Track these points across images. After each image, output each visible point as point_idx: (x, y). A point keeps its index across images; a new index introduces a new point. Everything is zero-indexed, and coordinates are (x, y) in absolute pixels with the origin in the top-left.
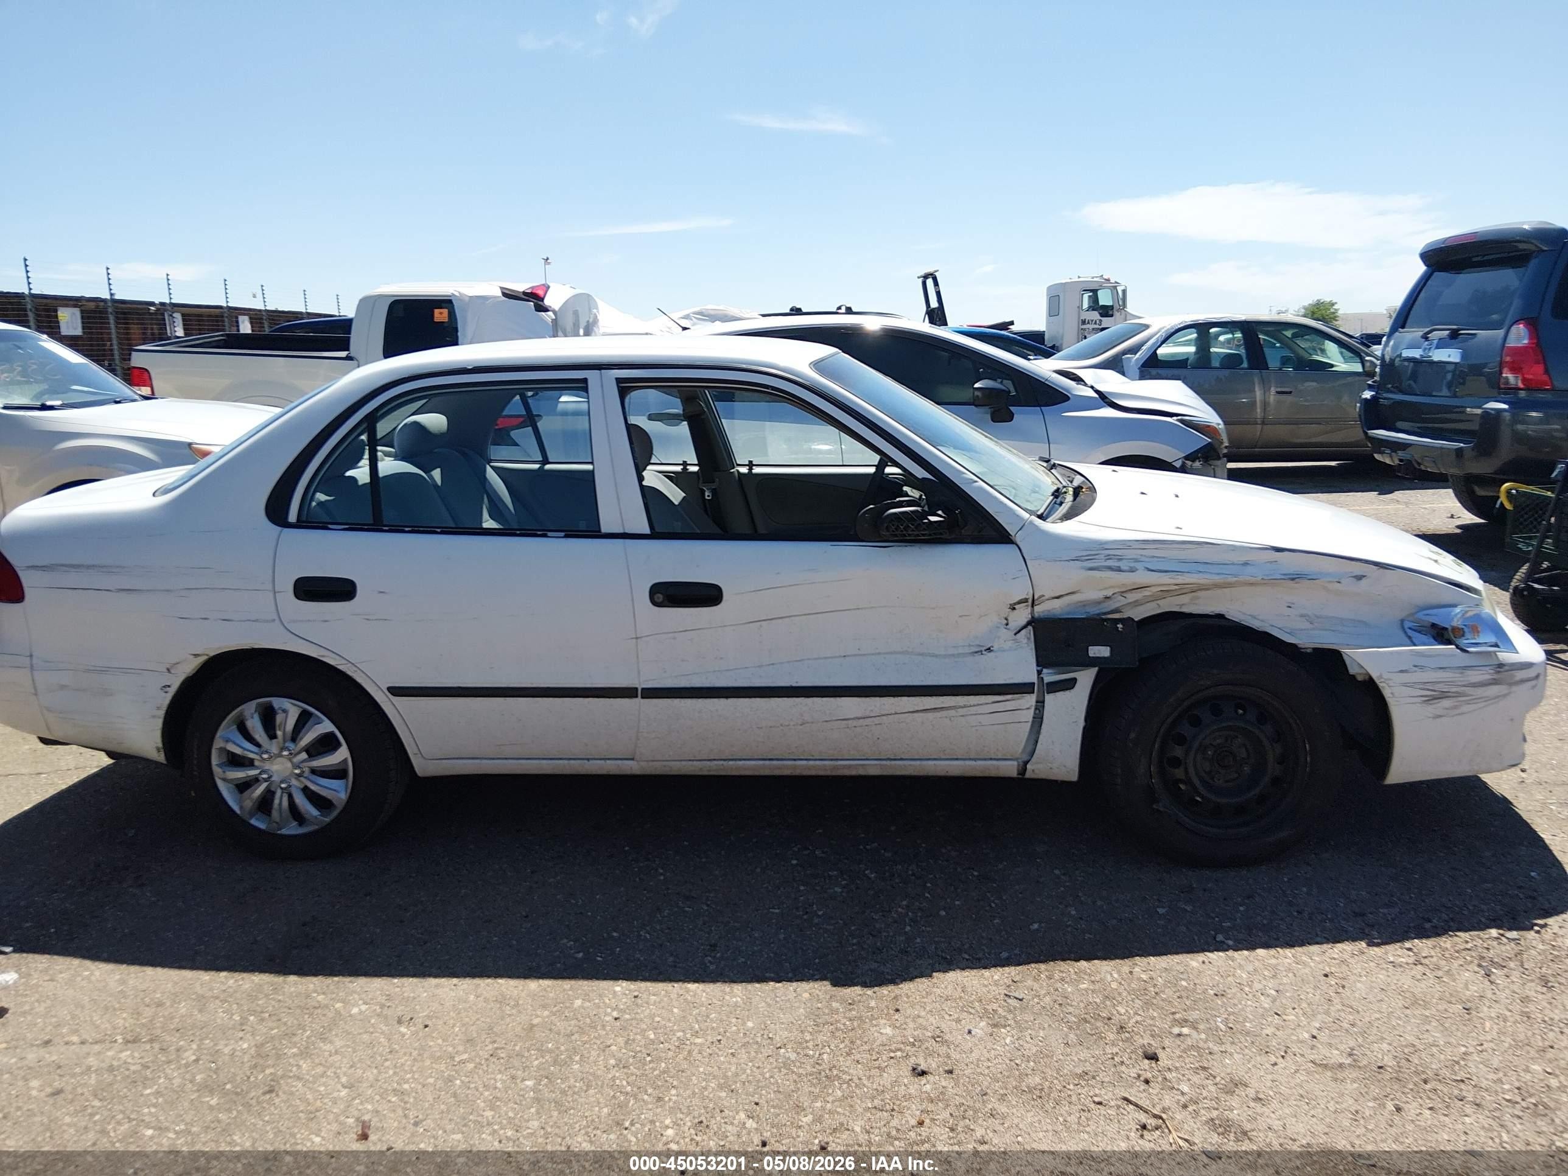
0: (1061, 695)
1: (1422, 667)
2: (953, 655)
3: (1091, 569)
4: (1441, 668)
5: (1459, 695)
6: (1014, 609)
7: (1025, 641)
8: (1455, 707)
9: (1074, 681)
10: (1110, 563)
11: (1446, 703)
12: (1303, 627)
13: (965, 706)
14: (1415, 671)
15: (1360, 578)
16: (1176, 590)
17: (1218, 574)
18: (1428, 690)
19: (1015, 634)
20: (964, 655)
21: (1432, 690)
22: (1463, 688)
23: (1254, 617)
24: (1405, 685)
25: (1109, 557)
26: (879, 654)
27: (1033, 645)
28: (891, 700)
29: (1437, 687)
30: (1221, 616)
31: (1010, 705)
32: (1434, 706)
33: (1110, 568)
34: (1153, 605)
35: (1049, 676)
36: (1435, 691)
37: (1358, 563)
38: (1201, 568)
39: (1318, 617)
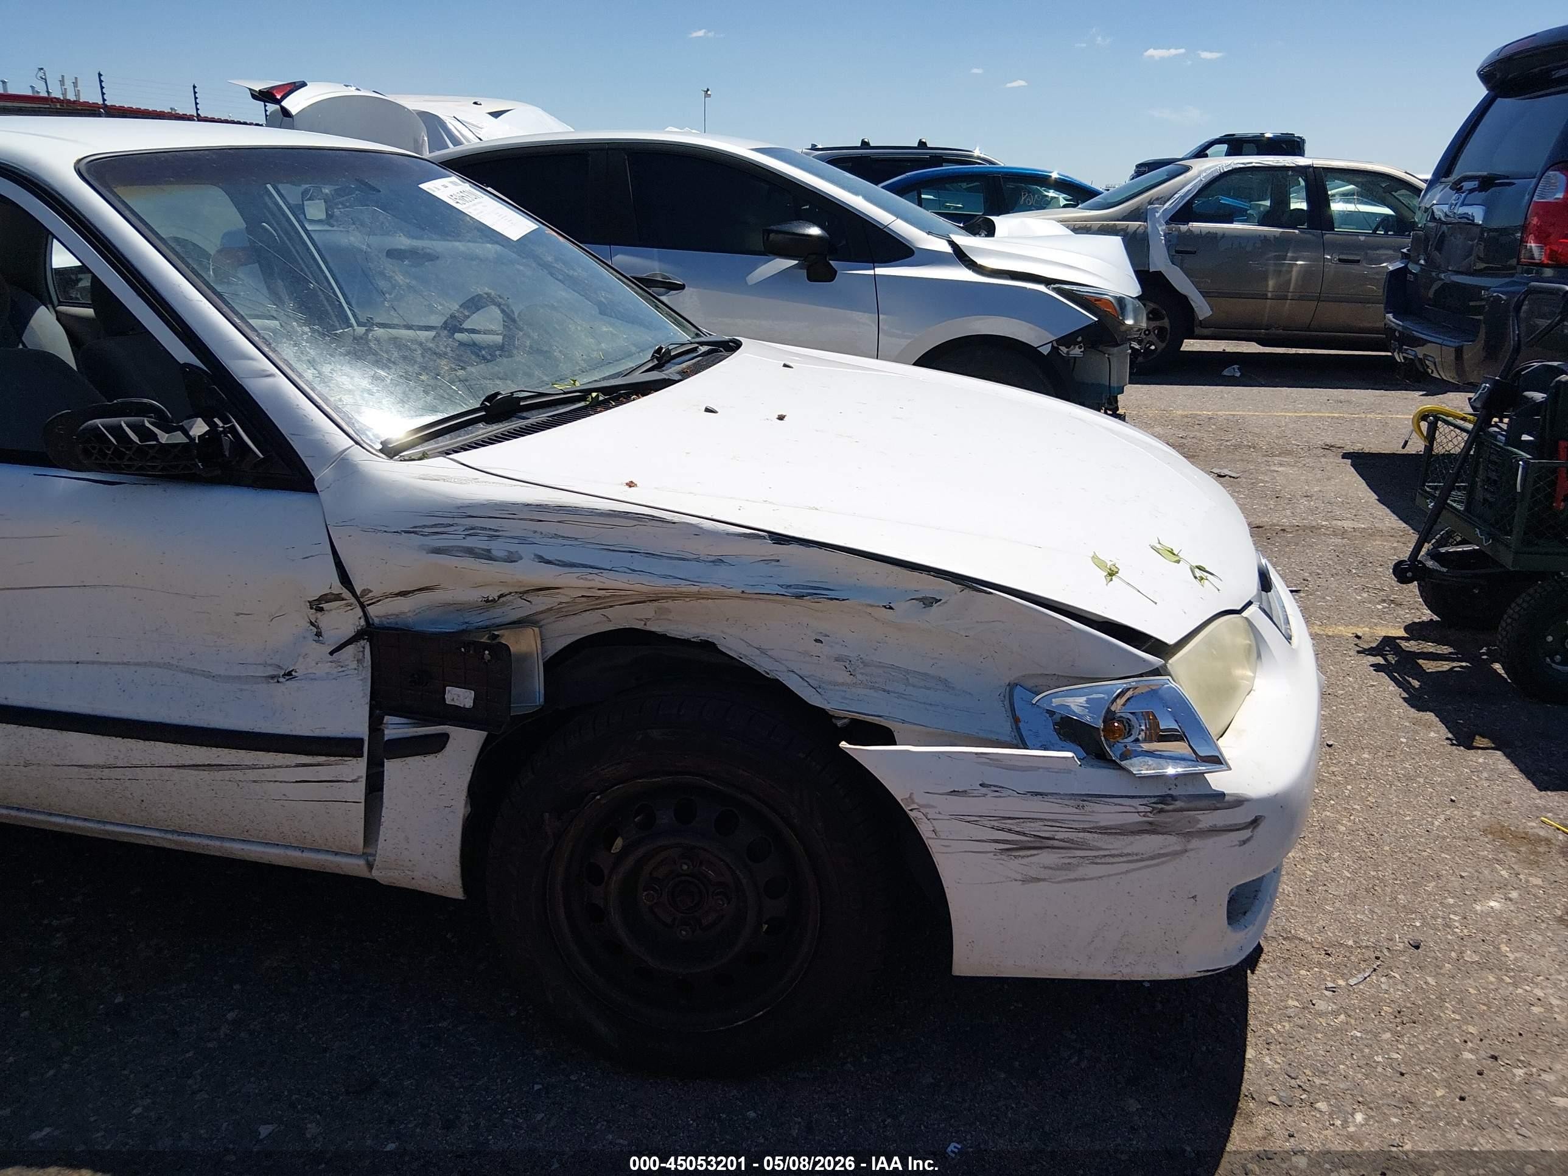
0: (415, 763)
1: (997, 789)
2: (239, 678)
3: (437, 551)
4: (1037, 794)
5: (1070, 845)
6: (321, 610)
7: (354, 665)
8: (1067, 867)
9: (443, 739)
10: (470, 542)
11: (1047, 858)
12: (841, 680)
13: (254, 767)
14: (985, 795)
15: (929, 602)
16: (605, 597)
17: (665, 577)
18: (1010, 831)
19: (331, 653)
20: (254, 679)
21: (1018, 833)
22: (1081, 835)
23: (763, 652)
24: (960, 817)
25: (472, 532)
26: (127, 664)
27: (368, 674)
28: (140, 745)
29: (1028, 827)
30: (708, 646)
31: (324, 773)
32: (1025, 861)
33: (471, 552)
34: (595, 616)
35: (395, 728)
36: (1024, 834)
37: (924, 576)
38: (638, 563)
39: (865, 664)
